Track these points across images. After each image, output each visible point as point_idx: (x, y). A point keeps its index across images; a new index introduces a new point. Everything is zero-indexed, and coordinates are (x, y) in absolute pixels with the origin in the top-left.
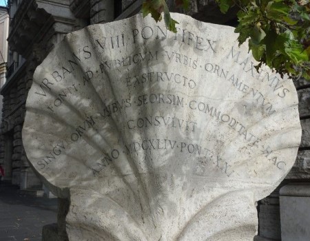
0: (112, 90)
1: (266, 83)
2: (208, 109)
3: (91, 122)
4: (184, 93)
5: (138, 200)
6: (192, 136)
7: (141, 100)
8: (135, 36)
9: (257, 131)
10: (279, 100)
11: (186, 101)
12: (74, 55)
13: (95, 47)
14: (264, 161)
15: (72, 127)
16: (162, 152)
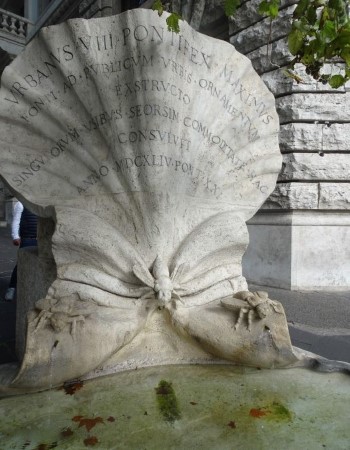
0: (99, 98)
1: (253, 108)
2: (201, 128)
3: (75, 135)
7: (135, 112)
8: (126, 37)
9: (243, 155)
10: (263, 126)
11: (181, 117)
12: (51, 55)
15: (52, 141)
16: (158, 169)
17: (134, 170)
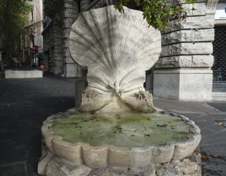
0: (100, 33)
1: (151, 32)
2: (131, 40)
3: (92, 45)
4: (124, 35)
5: (109, 70)
6: (126, 49)
7: (110, 37)
8: (107, 14)
9: (147, 48)
10: (155, 38)
11: (124, 38)
12: (85, 20)
13: (93, 17)
14: (149, 58)
15: (86, 46)
16: (116, 54)
17: (109, 55)
